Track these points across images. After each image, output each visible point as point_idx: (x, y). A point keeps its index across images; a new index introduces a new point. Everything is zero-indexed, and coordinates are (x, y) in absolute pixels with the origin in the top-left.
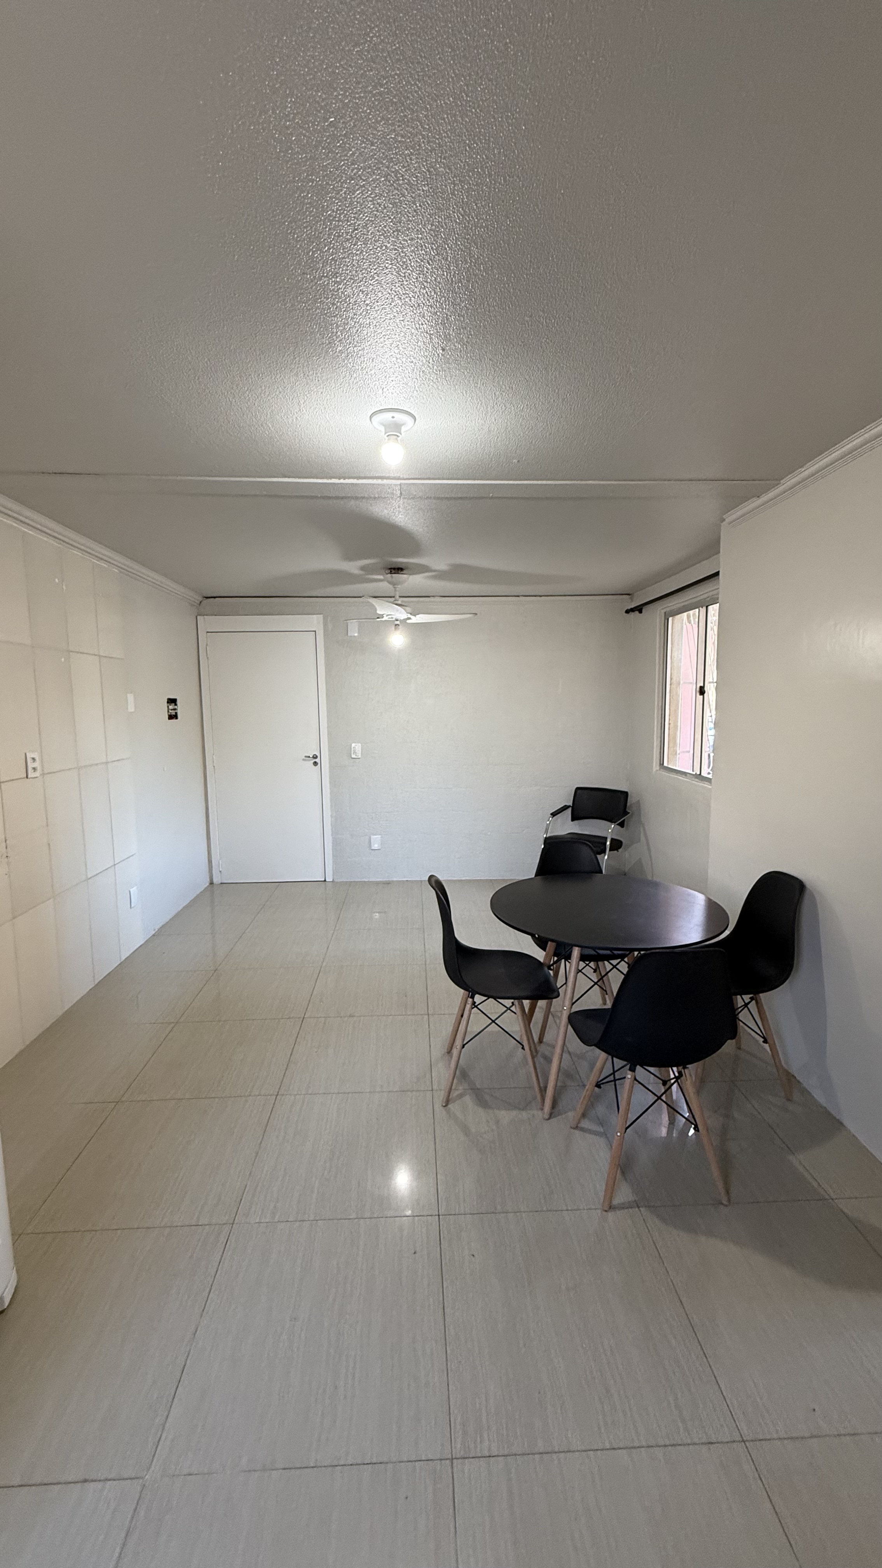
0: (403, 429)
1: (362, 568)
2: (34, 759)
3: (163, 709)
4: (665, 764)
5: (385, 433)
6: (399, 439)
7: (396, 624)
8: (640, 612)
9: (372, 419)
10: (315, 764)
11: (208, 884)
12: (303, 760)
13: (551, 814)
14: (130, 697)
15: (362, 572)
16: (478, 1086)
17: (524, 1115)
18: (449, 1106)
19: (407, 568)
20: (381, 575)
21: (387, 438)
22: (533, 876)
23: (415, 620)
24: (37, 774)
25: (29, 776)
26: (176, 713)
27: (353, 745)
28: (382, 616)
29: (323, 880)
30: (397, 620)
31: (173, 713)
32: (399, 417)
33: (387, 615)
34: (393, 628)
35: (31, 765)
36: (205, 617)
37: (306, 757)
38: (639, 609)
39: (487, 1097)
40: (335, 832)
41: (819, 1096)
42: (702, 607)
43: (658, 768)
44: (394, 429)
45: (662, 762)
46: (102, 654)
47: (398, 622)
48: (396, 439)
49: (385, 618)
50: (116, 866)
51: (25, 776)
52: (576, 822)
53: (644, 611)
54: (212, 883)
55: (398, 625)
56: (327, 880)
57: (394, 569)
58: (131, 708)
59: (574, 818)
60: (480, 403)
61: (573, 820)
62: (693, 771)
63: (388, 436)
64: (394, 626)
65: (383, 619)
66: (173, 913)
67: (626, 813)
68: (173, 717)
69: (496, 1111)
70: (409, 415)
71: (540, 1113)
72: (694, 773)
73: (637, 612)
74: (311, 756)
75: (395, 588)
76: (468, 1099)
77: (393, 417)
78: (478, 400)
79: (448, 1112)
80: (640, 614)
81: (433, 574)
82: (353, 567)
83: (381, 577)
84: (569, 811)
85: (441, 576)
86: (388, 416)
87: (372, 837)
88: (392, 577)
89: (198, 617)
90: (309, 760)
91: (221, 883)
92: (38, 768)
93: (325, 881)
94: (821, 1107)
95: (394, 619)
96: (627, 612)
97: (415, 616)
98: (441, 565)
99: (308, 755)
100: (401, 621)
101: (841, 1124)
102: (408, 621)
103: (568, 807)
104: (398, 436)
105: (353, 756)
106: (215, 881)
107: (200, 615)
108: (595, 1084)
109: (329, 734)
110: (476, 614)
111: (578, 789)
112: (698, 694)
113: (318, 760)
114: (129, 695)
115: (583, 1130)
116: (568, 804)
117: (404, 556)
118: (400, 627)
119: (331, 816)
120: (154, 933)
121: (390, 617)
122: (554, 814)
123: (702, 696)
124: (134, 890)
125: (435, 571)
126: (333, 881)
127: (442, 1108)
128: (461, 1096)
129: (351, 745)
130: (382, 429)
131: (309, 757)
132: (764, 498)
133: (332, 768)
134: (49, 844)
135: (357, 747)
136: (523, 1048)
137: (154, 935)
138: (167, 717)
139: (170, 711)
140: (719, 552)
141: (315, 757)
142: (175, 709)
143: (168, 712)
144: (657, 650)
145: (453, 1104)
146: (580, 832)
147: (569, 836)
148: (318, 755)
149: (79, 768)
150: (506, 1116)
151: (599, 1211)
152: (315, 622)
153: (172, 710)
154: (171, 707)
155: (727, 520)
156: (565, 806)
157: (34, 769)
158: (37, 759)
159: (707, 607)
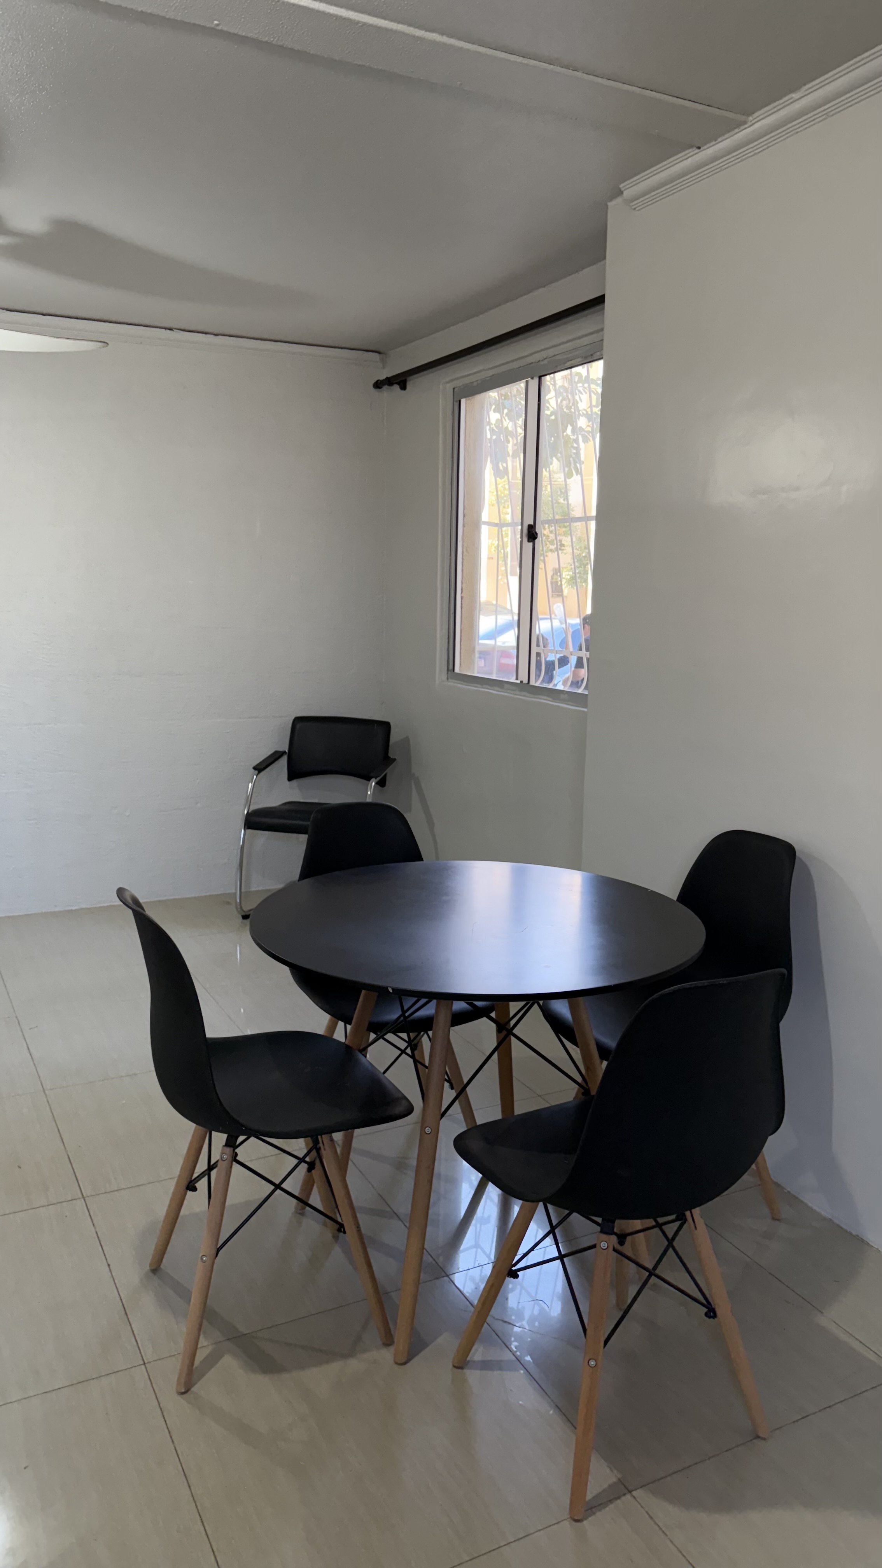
4: (457, 670)
8: (403, 387)
13: (255, 768)
16: (245, 1330)
17: (354, 1365)
18: (197, 1389)
38: (401, 381)
39: (270, 1349)
41: (817, 1203)
42: (532, 378)
43: (444, 677)
45: (451, 667)
52: (295, 782)
53: (409, 386)
59: (293, 775)
61: (290, 778)
62: (517, 679)
67: (387, 760)
71: (387, 1353)
72: (518, 682)
73: (396, 387)
76: (230, 1363)
79: (197, 1403)
80: (403, 392)
84: (284, 761)
94: (825, 1219)
96: (378, 385)
101: (862, 1241)
103: (283, 753)
111: (298, 720)
112: (525, 539)
116: (281, 749)
122: (260, 768)
123: (531, 544)
127: (179, 1398)
128: (212, 1360)
132: (710, 151)
140: (604, 258)
144: (441, 462)
145: (202, 1383)
146: (302, 800)
147: (287, 807)
151: (567, 1524)
155: (625, 193)
156: (276, 752)
159: (540, 377)
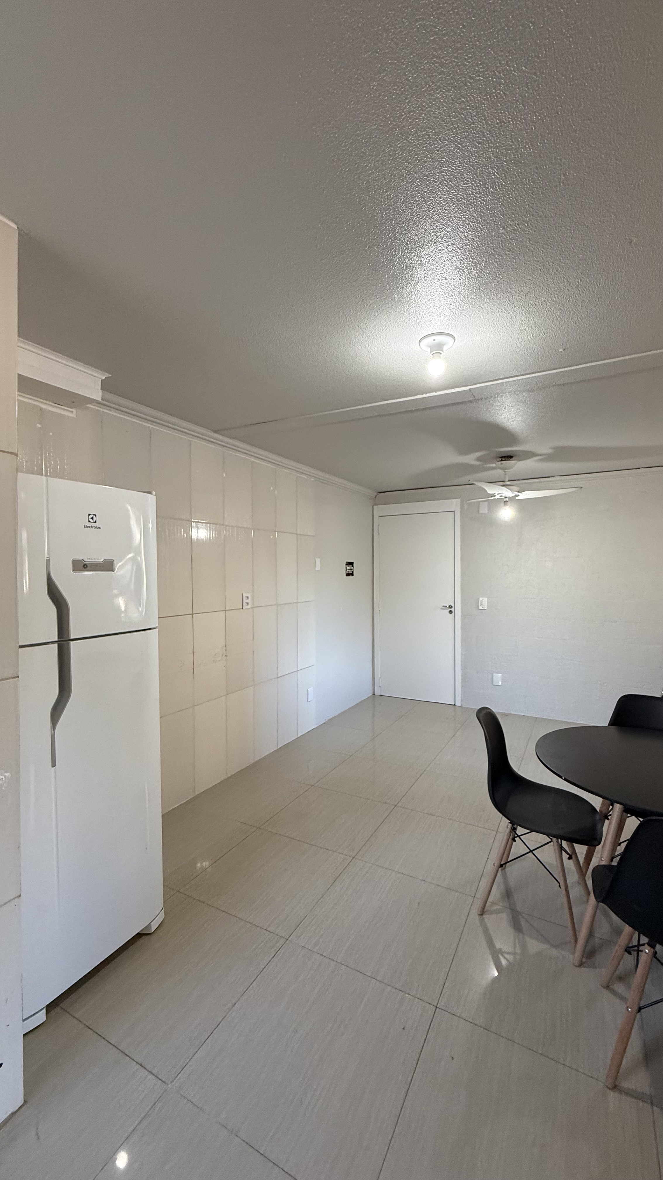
0: (445, 348)
1: (478, 459)
2: (248, 598)
3: (343, 570)
5: (431, 352)
6: (441, 355)
7: (505, 502)
9: (421, 344)
10: (451, 612)
11: (371, 695)
12: (442, 609)
14: (318, 561)
15: (477, 463)
16: (519, 909)
18: (484, 916)
19: (515, 456)
20: (493, 463)
21: (432, 356)
22: (607, 725)
23: (524, 495)
24: (249, 607)
25: (244, 608)
26: (353, 572)
27: (481, 599)
28: (493, 495)
29: (454, 704)
30: (506, 498)
31: (350, 572)
32: (439, 338)
33: (498, 494)
34: (503, 504)
35: (245, 601)
36: (379, 506)
37: (443, 606)
39: (523, 922)
40: (464, 668)
44: (437, 349)
46: (298, 532)
47: (507, 499)
48: (440, 357)
49: (497, 497)
50: (299, 672)
51: (241, 607)
54: (374, 694)
55: (507, 501)
56: (456, 705)
57: (504, 457)
58: (318, 568)
60: (500, 310)
63: (433, 354)
64: (503, 502)
65: (496, 498)
66: (342, 711)
68: (350, 574)
69: (528, 939)
70: (449, 336)
71: (571, 957)
74: (448, 606)
75: (505, 472)
76: (504, 917)
77: (434, 340)
78: (498, 309)
79: (482, 922)
81: (540, 457)
82: (471, 459)
83: (494, 465)
85: (549, 458)
86: (430, 340)
87: (494, 674)
88: (502, 464)
89: (374, 506)
90: (447, 609)
91: (380, 695)
92: (250, 604)
93: (455, 705)
95: (504, 497)
97: (521, 493)
98: (545, 449)
99: (446, 605)
100: (509, 498)
102: (517, 498)
104: (441, 353)
105: (481, 608)
106: (376, 693)
107: (375, 505)
108: (624, 948)
109: (462, 590)
110: (582, 487)
113: (452, 609)
114: (316, 559)
115: (615, 993)
117: (511, 446)
118: (508, 503)
119: (462, 654)
120: (325, 721)
121: (500, 495)
124: (311, 690)
125: (540, 455)
126: (461, 706)
127: (476, 915)
128: (497, 911)
129: (479, 599)
130: (429, 350)
131: (446, 607)
133: (464, 616)
134: (253, 652)
135: (484, 601)
136: (560, 886)
137: (324, 723)
138: (345, 574)
139: (348, 570)
141: (450, 607)
142: (351, 569)
143: (346, 571)
145: (488, 916)
148: (453, 605)
149: (277, 605)
150: (534, 946)
151: (600, 1085)
152: (454, 504)
153: (349, 569)
154: (348, 568)
157: (248, 604)
158: (250, 597)
